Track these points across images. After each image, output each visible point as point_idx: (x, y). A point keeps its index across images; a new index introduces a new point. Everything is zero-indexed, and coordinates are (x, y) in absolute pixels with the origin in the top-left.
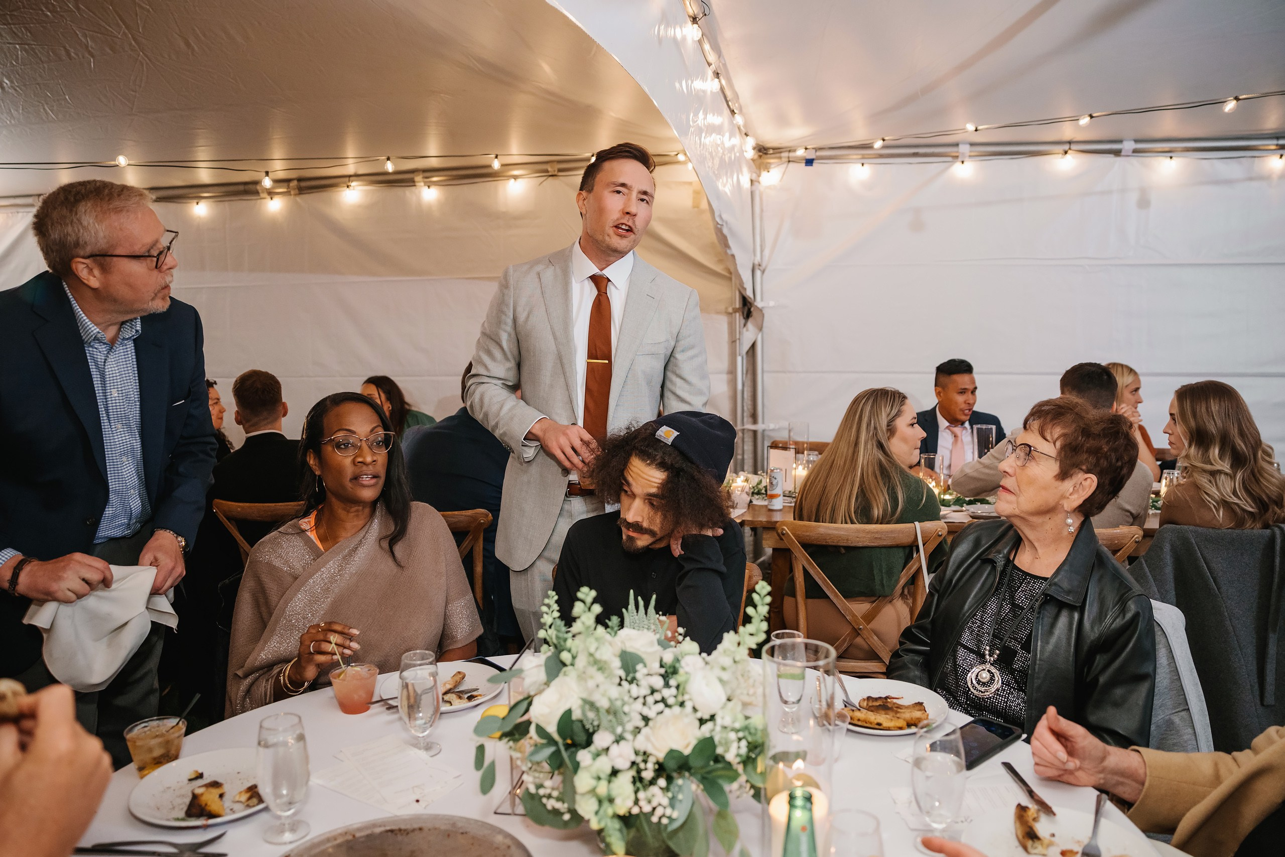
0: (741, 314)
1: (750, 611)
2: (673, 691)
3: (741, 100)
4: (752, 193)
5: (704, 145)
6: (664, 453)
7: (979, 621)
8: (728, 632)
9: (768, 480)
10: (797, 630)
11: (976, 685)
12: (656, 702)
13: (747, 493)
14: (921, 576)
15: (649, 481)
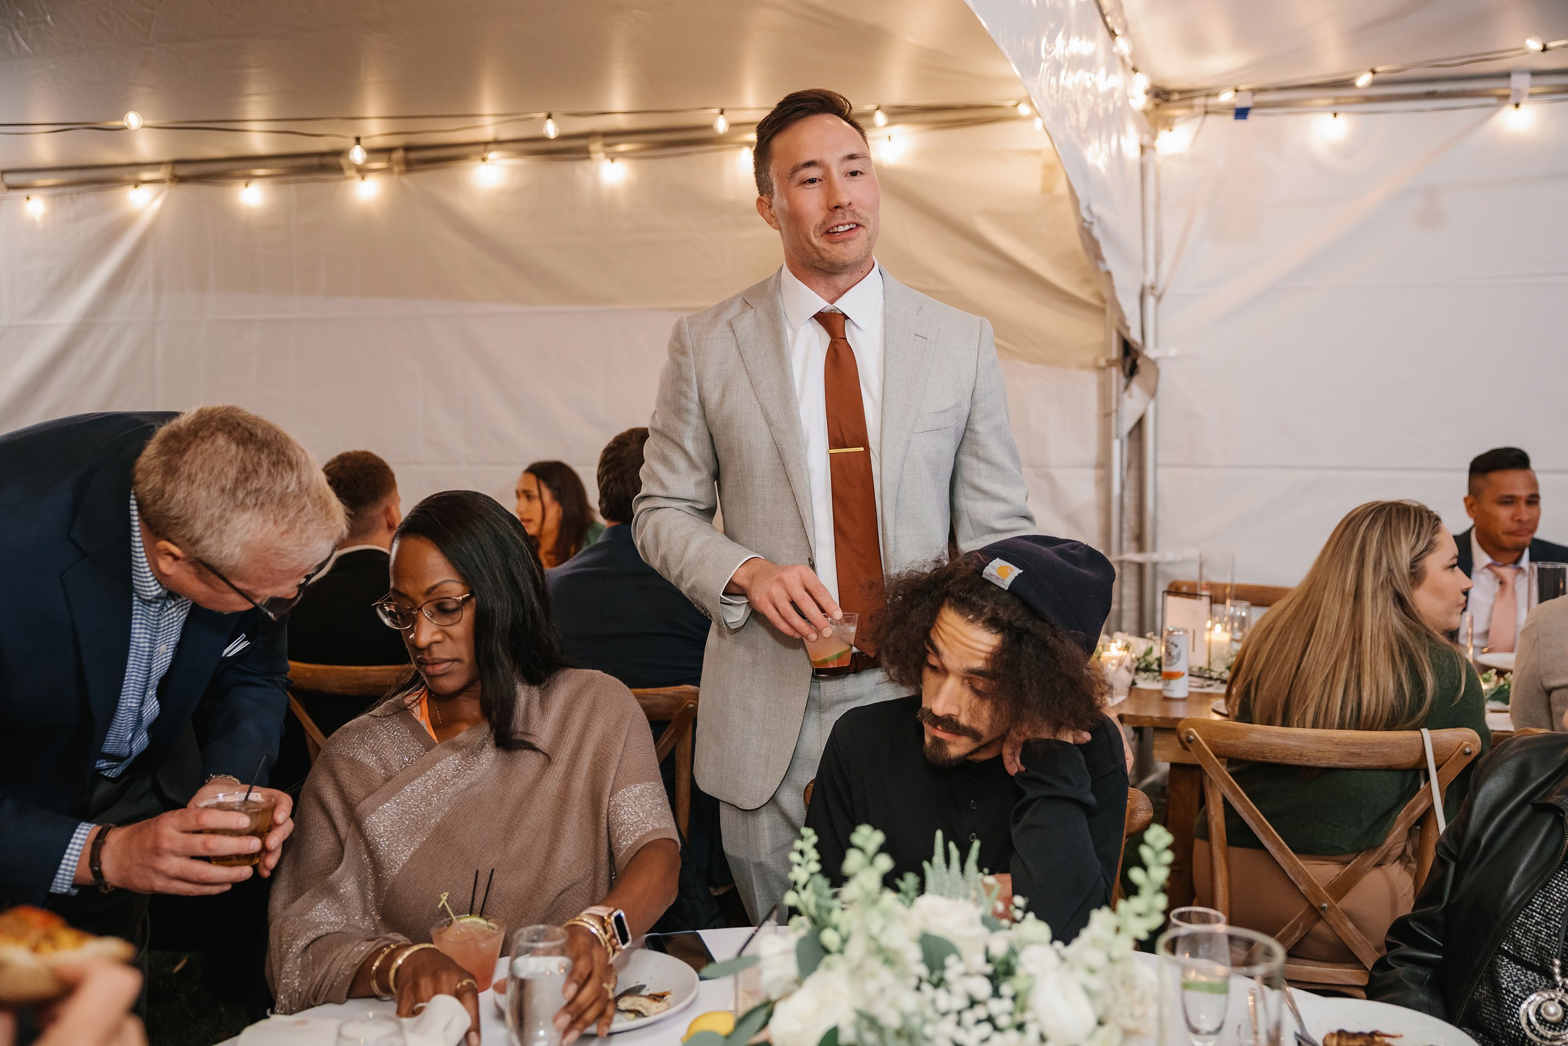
0: (1120, 368)
1: (1136, 875)
2: (1006, 1004)
3: (1127, 12)
4: (1143, 168)
5: (1064, 89)
6: (996, 603)
7: (1539, 913)
8: (1099, 908)
9: (1163, 649)
10: (1213, 906)
11: (1538, 1026)
12: (979, 1022)
13: (1127, 668)
14: (1432, 822)
15: (971, 647)
